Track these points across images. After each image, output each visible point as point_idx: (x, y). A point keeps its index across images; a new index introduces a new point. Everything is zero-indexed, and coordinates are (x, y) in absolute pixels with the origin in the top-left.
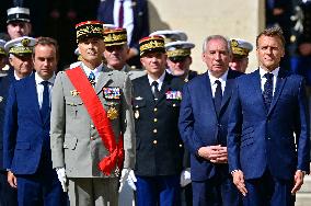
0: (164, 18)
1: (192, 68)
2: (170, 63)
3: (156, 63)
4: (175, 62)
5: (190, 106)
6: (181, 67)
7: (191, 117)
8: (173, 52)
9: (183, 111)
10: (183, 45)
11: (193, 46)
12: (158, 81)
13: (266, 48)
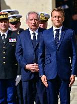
1: (21, 27)
2: (10, 25)
3: (4, 25)
4: (13, 24)
5: (21, 45)
6: (16, 27)
7: (21, 50)
8: (12, 20)
9: (17, 47)
10: (16, 16)
11: (21, 17)
12: (5, 34)
13: (56, 17)
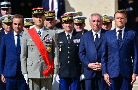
0: (72, 5)
1: (85, 28)
2: (75, 26)
3: (69, 26)
4: (78, 25)
5: (84, 45)
6: (80, 28)
7: (84, 50)
8: (76, 21)
9: (81, 47)
10: (81, 18)
11: (86, 18)
12: (70, 34)
